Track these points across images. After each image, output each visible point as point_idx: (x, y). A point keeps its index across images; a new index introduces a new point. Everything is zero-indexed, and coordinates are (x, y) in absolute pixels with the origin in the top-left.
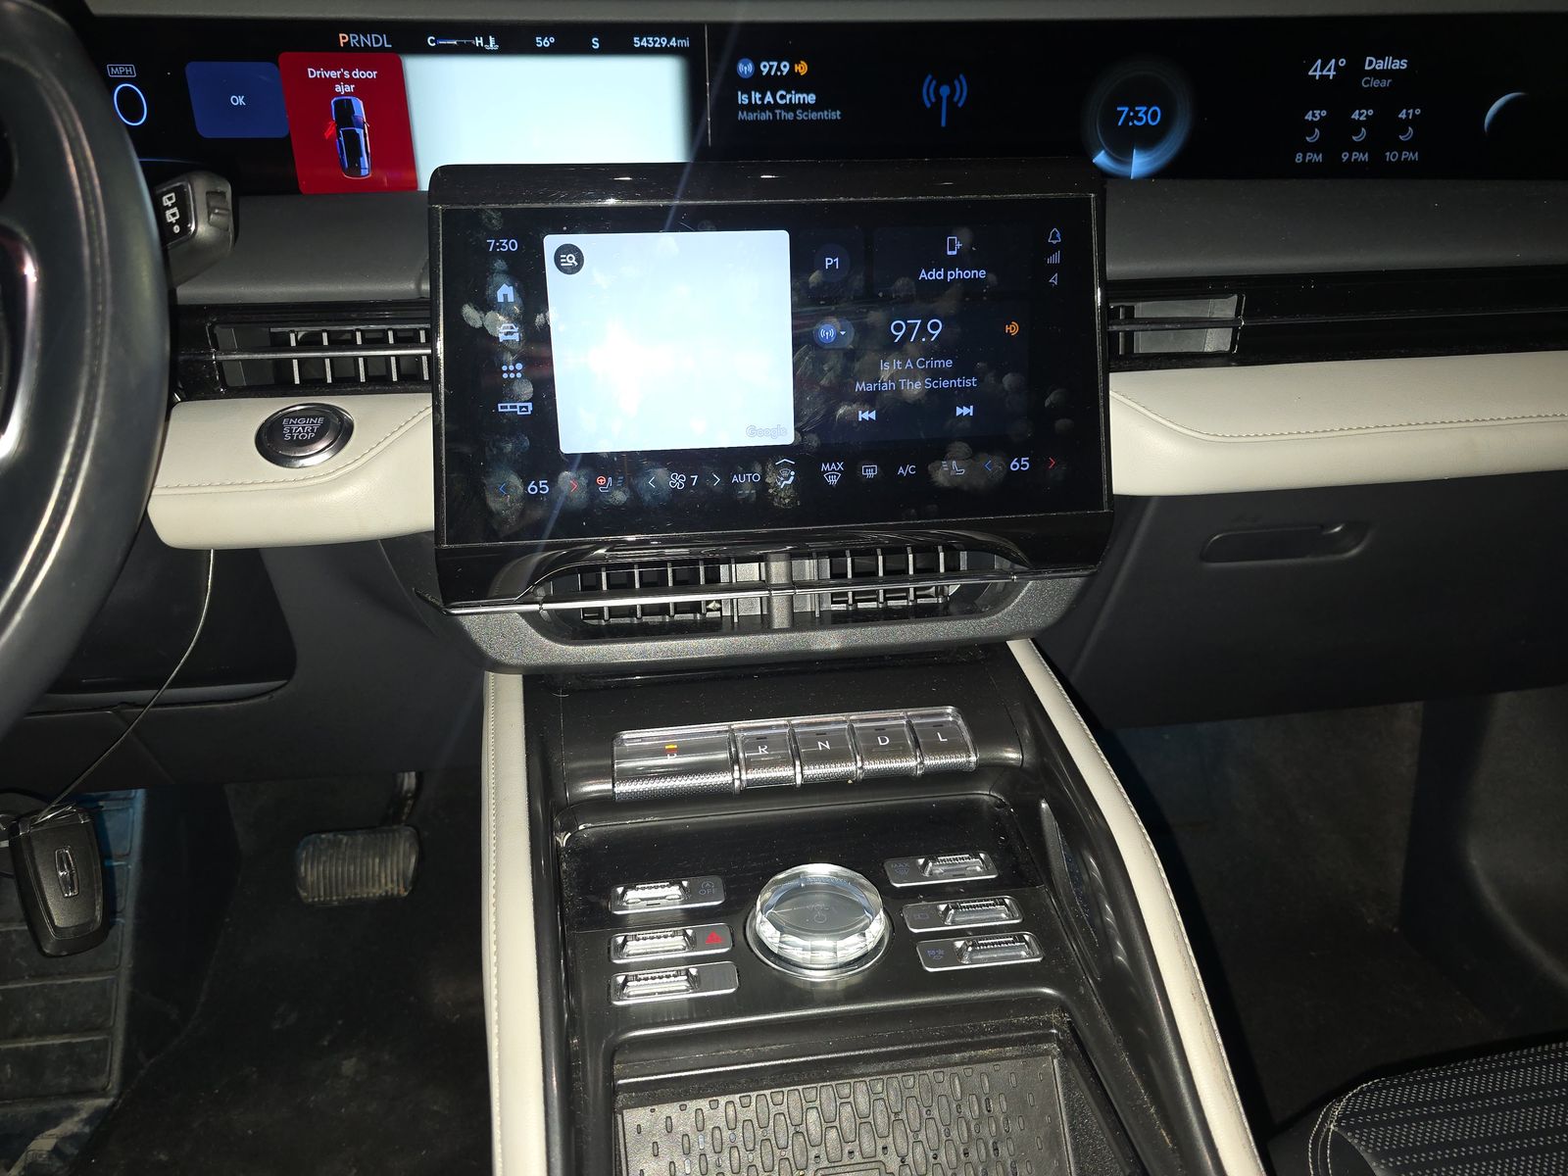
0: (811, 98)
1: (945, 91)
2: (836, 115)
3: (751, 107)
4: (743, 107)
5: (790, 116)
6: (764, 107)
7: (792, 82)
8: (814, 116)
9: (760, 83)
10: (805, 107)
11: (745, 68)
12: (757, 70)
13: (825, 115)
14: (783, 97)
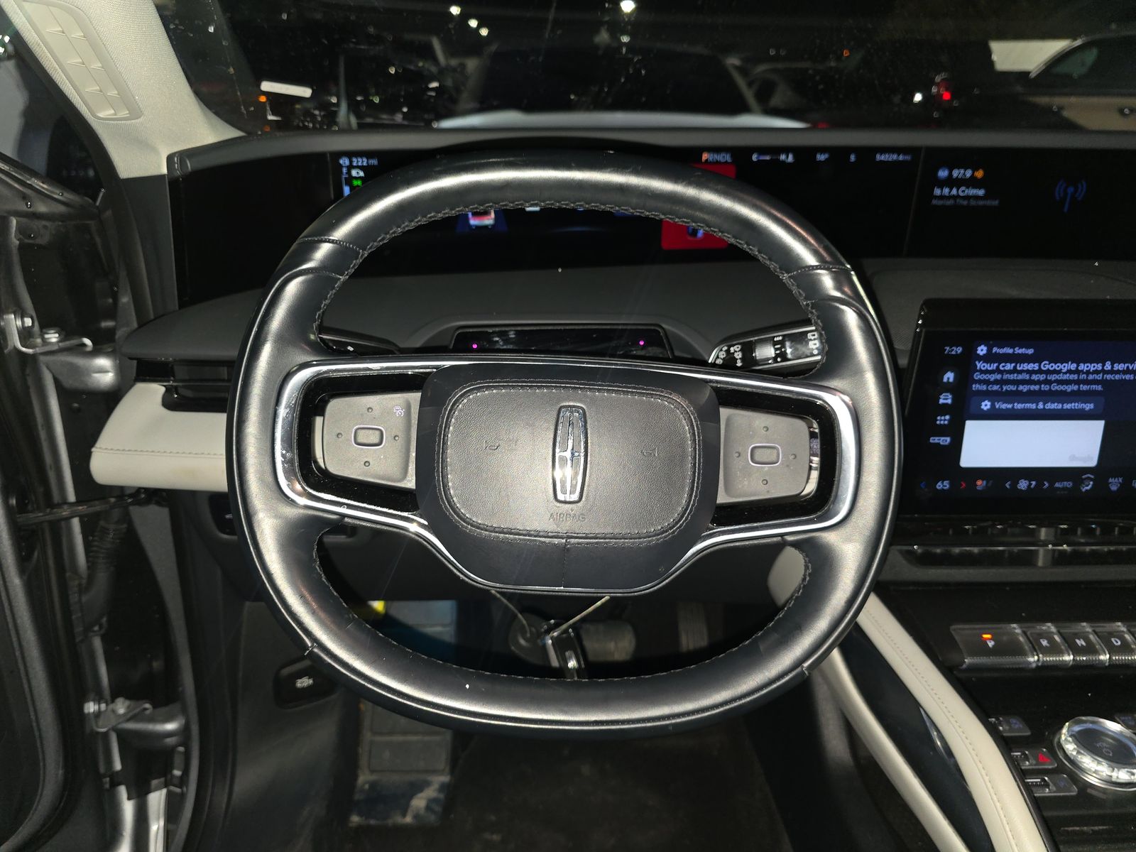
0: (981, 192)
1: (1071, 190)
2: (996, 203)
3: (942, 197)
4: (936, 197)
5: (965, 203)
6: (950, 197)
7: (972, 183)
8: (981, 203)
9: (951, 182)
10: (977, 198)
11: (943, 174)
12: (950, 174)
13: (989, 203)
14: (963, 191)
